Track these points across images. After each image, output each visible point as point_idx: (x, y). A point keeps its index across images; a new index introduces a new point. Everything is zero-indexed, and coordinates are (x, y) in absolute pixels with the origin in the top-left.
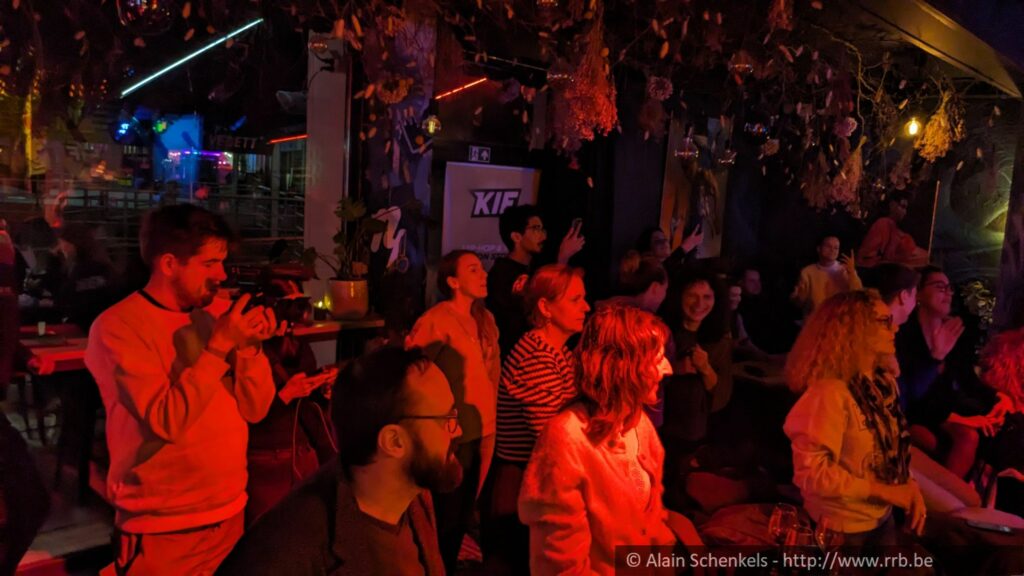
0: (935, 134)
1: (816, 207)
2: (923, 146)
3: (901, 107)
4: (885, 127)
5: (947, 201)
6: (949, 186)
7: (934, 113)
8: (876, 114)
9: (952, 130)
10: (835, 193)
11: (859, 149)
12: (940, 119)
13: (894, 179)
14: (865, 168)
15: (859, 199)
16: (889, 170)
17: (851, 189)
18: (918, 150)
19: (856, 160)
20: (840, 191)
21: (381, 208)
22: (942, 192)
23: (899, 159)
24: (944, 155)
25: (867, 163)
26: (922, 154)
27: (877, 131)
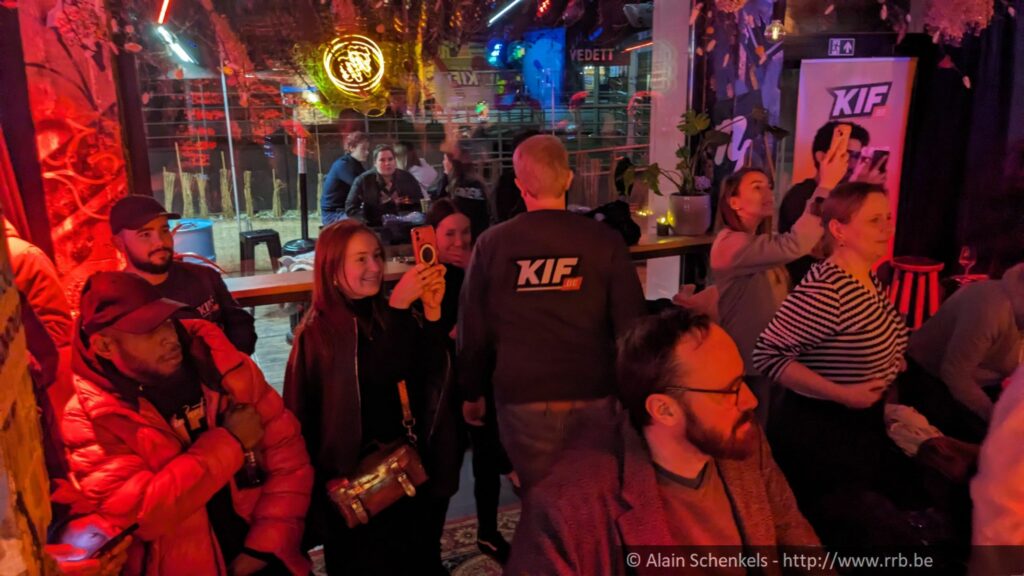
21: (725, 118)
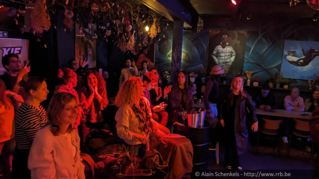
0: (153, 30)
1: (123, 51)
3: (144, 22)
4: (140, 28)
5: (158, 49)
6: (158, 45)
7: (152, 25)
8: (137, 24)
9: (157, 29)
10: (128, 47)
11: (133, 34)
12: (154, 26)
13: (144, 43)
14: (135, 40)
15: (135, 49)
16: (142, 41)
17: (132, 46)
18: (149, 35)
19: (133, 37)
20: (129, 47)
22: (156, 46)
23: (144, 37)
24: (155, 37)
25: (136, 38)
26: (150, 36)
27: (138, 29)
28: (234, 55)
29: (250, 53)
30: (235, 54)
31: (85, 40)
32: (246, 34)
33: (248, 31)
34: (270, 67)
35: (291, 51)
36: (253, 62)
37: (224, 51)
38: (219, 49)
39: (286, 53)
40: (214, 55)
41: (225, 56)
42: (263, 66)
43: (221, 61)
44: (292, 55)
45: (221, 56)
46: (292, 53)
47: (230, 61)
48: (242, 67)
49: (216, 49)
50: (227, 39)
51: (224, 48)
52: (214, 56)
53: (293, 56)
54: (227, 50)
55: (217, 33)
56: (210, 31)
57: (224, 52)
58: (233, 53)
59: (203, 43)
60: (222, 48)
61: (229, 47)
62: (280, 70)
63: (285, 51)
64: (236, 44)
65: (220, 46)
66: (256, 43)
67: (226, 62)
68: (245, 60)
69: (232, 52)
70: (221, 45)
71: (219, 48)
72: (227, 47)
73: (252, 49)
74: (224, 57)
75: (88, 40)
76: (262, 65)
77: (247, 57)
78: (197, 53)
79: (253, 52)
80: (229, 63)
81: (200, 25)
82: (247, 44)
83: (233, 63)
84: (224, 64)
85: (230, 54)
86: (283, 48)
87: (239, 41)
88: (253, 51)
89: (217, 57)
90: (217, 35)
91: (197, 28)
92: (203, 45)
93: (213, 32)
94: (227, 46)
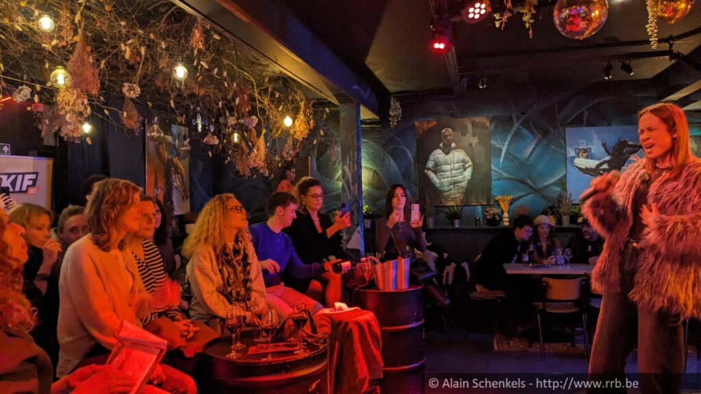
0: (300, 125)
1: (244, 175)
2: (295, 132)
3: (280, 110)
4: (275, 123)
5: (315, 168)
6: (315, 159)
7: (298, 114)
9: (308, 122)
10: (252, 162)
11: (262, 137)
12: (301, 116)
13: (285, 155)
14: (267, 147)
15: (266, 165)
16: (282, 150)
17: (261, 159)
18: (293, 135)
19: (261, 141)
20: (255, 161)
22: (312, 163)
23: (286, 143)
24: (306, 136)
25: (268, 144)
26: (295, 137)
27: (271, 126)
28: (469, 166)
29: (502, 160)
30: (470, 163)
31: (166, 159)
32: (488, 124)
33: (490, 117)
34: (545, 184)
35: (581, 148)
36: (510, 177)
37: (449, 160)
38: (439, 156)
39: (571, 153)
40: (429, 169)
41: (451, 170)
42: (531, 184)
43: (445, 180)
44: (585, 155)
45: (444, 171)
46: (584, 153)
47: (462, 180)
48: (489, 189)
49: (431, 158)
50: (452, 136)
51: (447, 153)
52: (430, 172)
53: (587, 157)
54: (453, 157)
55: (430, 125)
56: (417, 123)
57: (449, 162)
58: (467, 163)
59: (406, 149)
60: (444, 155)
61: (458, 150)
62: (565, 189)
63: (568, 148)
64: (471, 145)
65: (439, 151)
66: (509, 138)
67: (456, 183)
68: (493, 174)
69: (464, 161)
70: (441, 149)
71: (438, 154)
72: (454, 151)
73: (504, 152)
74: (449, 173)
75: (171, 159)
76: (529, 181)
77: (496, 169)
78: (396, 168)
79: (506, 157)
80: (461, 182)
81: (394, 113)
82: (493, 142)
83: (469, 182)
84: (452, 186)
85: (462, 164)
86: (565, 143)
87: (476, 138)
88: (506, 154)
89: (435, 172)
90: (430, 130)
91: (390, 119)
92: (405, 151)
93: (422, 125)
94: (454, 149)
